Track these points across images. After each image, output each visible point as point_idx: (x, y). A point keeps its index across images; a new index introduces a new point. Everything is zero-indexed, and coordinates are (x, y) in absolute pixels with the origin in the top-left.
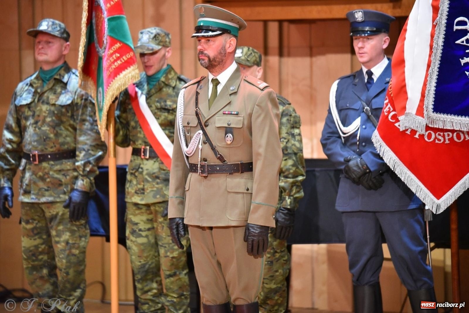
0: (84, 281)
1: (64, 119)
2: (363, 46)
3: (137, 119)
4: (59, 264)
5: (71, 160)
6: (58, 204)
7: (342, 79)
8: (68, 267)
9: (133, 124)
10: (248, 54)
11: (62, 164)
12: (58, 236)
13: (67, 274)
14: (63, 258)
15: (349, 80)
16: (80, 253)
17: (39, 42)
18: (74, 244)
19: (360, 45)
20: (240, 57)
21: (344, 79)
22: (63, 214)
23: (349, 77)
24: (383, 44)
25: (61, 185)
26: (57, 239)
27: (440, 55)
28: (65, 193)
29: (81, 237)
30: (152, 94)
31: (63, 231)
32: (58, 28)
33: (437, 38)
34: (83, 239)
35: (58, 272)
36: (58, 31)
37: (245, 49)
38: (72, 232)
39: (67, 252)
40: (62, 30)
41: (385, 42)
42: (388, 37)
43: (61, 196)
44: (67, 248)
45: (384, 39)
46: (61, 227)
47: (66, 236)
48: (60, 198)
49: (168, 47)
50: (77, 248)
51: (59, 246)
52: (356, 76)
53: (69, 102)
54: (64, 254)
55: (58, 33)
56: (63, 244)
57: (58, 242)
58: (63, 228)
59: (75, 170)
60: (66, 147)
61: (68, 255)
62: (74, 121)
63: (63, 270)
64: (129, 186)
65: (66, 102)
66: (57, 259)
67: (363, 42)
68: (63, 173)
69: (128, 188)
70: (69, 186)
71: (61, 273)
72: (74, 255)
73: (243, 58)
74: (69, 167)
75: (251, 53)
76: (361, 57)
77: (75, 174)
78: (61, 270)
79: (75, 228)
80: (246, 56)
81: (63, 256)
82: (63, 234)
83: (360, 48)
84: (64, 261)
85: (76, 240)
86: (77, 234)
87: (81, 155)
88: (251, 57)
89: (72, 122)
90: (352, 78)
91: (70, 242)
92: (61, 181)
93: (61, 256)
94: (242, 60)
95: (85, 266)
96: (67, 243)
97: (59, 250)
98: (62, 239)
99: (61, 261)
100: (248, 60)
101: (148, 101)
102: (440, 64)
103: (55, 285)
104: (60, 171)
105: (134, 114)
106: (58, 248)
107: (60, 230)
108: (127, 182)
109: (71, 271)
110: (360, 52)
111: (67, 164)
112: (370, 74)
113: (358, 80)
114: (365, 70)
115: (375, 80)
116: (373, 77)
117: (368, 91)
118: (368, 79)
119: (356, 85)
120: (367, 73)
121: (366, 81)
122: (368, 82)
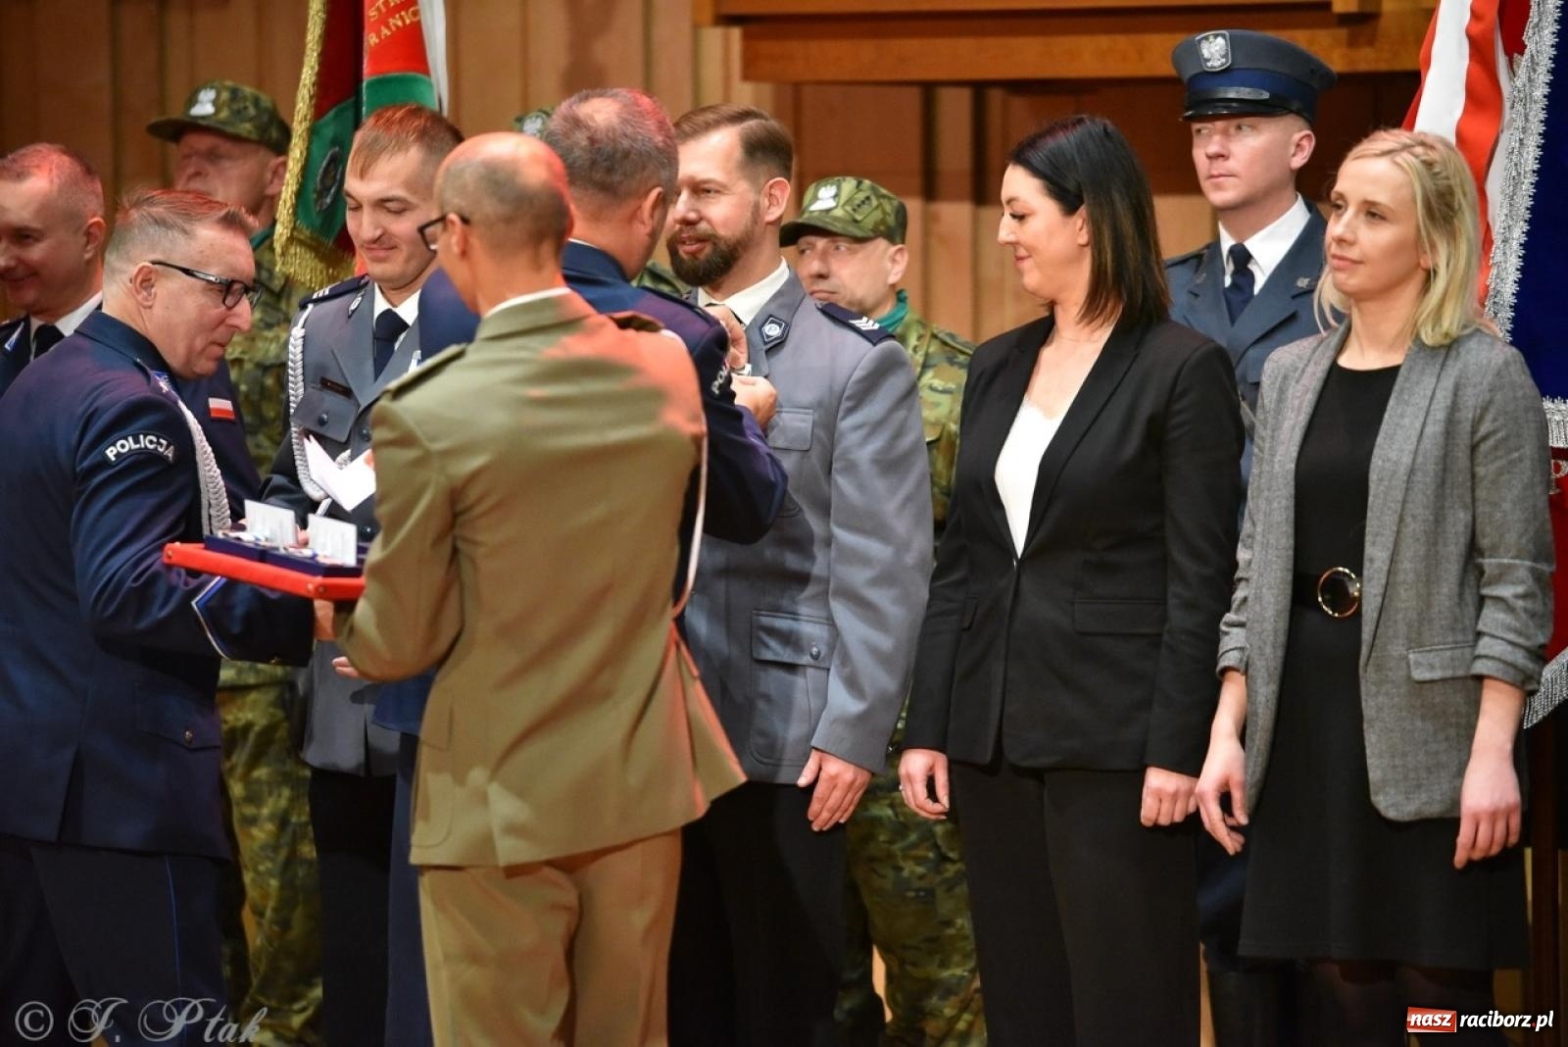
2: (1225, 152)
4: (252, 893)
6: (253, 696)
8: (286, 904)
10: (857, 202)
12: (253, 798)
13: (285, 924)
14: (267, 873)
15: (1183, 274)
17: (188, 156)
19: (1216, 147)
20: (828, 211)
22: (269, 731)
23: (1183, 262)
24: (1294, 155)
26: (249, 810)
31: (273, 785)
32: (252, 111)
36: (250, 120)
37: (848, 185)
39: (283, 854)
40: (265, 118)
41: (1300, 145)
42: (1308, 132)
44: (286, 838)
45: (1297, 137)
46: (262, 773)
47: (280, 799)
51: (255, 831)
52: (1205, 258)
54: (272, 860)
55: (248, 126)
56: (270, 827)
57: (252, 821)
58: (270, 775)
61: (287, 865)
63: (269, 913)
66: (247, 878)
67: (1226, 135)
71: (259, 924)
76: (1218, 187)
78: (258, 912)
80: (849, 208)
81: (269, 865)
82: (270, 794)
83: (1211, 159)
84: (274, 883)
88: (866, 209)
90: (1191, 265)
91: (293, 818)
93: (261, 868)
94: (836, 218)
96: (282, 822)
97: (256, 846)
98: (265, 811)
99: (262, 882)
106: (254, 838)
107: (258, 781)
109: (298, 918)
110: (1215, 172)
112: (1242, 256)
113: (1204, 275)
114: (1227, 242)
115: (1260, 281)
116: (1252, 267)
117: (1233, 320)
118: (1234, 274)
119: (1196, 295)
120: (1232, 251)
121: (1228, 281)
122: (1234, 284)
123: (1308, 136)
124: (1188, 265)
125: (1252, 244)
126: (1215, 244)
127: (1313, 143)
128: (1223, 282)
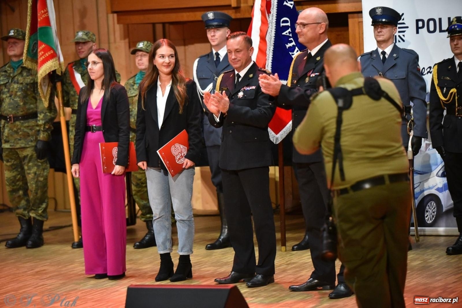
0: (47, 197)
1: (29, 93)
2: (214, 35)
3: (74, 89)
4: (30, 188)
5: (34, 119)
6: (28, 149)
7: (201, 57)
8: (37, 190)
9: (72, 93)
10: (147, 46)
11: (28, 122)
12: (29, 169)
13: (37, 193)
14: (33, 183)
15: (205, 58)
16: (44, 180)
18: (40, 174)
19: (212, 34)
20: (142, 47)
21: (202, 58)
22: (32, 156)
23: (205, 56)
25: (29, 136)
26: (29, 172)
27: (274, 42)
28: (32, 141)
29: (44, 169)
30: (85, 73)
31: (33, 166)
33: (271, 31)
34: (46, 171)
35: (29, 192)
37: (146, 43)
38: (38, 166)
39: (36, 180)
41: (227, 33)
42: (229, 30)
43: (30, 143)
44: (36, 177)
45: (227, 31)
46: (30, 164)
47: (35, 169)
48: (29, 144)
49: (94, 42)
50: (42, 177)
51: (30, 176)
52: (210, 55)
53: (32, 82)
54: (34, 181)
56: (33, 175)
57: (29, 174)
58: (32, 165)
59: (38, 125)
60: (31, 111)
61: (36, 182)
62: (35, 94)
63: (33, 191)
64: (71, 134)
65: (30, 82)
66: (29, 184)
67: (214, 32)
68: (30, 128)
69: (71, 136)
70: (34, 137)
71: (31, 193)
72: (41, 181)
73: (144, 48)
74: (33, 124)
75: (149, 45)
76: (214, 41)
77: (38, 128)
78: (31, 191)
79: (40, 164)
80: (146, 47)
81: (33, 182)
82: (33, 168)
83: (212, 36)
84: (34, 185)
85: (41, 172)
86: (41, 168)
87: (41, 116)
88: (149, 47)
89: (34, 95)
90: (207, 56)
91: (37, 173)
92: (28, 133)
93: (31, 183)
94: (143, 49)
95: (48, 188)
96: (35, 174)
97: (30, 178)
98: (32, 172)
99: (32, 185)
100: (147, 49)
101: (83, 77)
102: (274, 48)
103: (28, 201)
104: (28, 127)
105: (73, 86)
106: (30, 177)
107: (30, 166)
108: (70, 132)
109: (39, 192)
110: (213, 39)
111: (32, 122)
112: (217, 54)
113: (210, 58)
114: (214, 52)
115: (221, 59)
116: (220, 56)
117: (217, 67)
118: (216, 58)
119: (209, 62)
120: (216, 54)
121: (215, 59)
122: (216, 60)
123: (229, 31)
124: (206, 57)
125: (219, 52)
126: (212, 52)
127: (230, 32)
128: (214, 60)
